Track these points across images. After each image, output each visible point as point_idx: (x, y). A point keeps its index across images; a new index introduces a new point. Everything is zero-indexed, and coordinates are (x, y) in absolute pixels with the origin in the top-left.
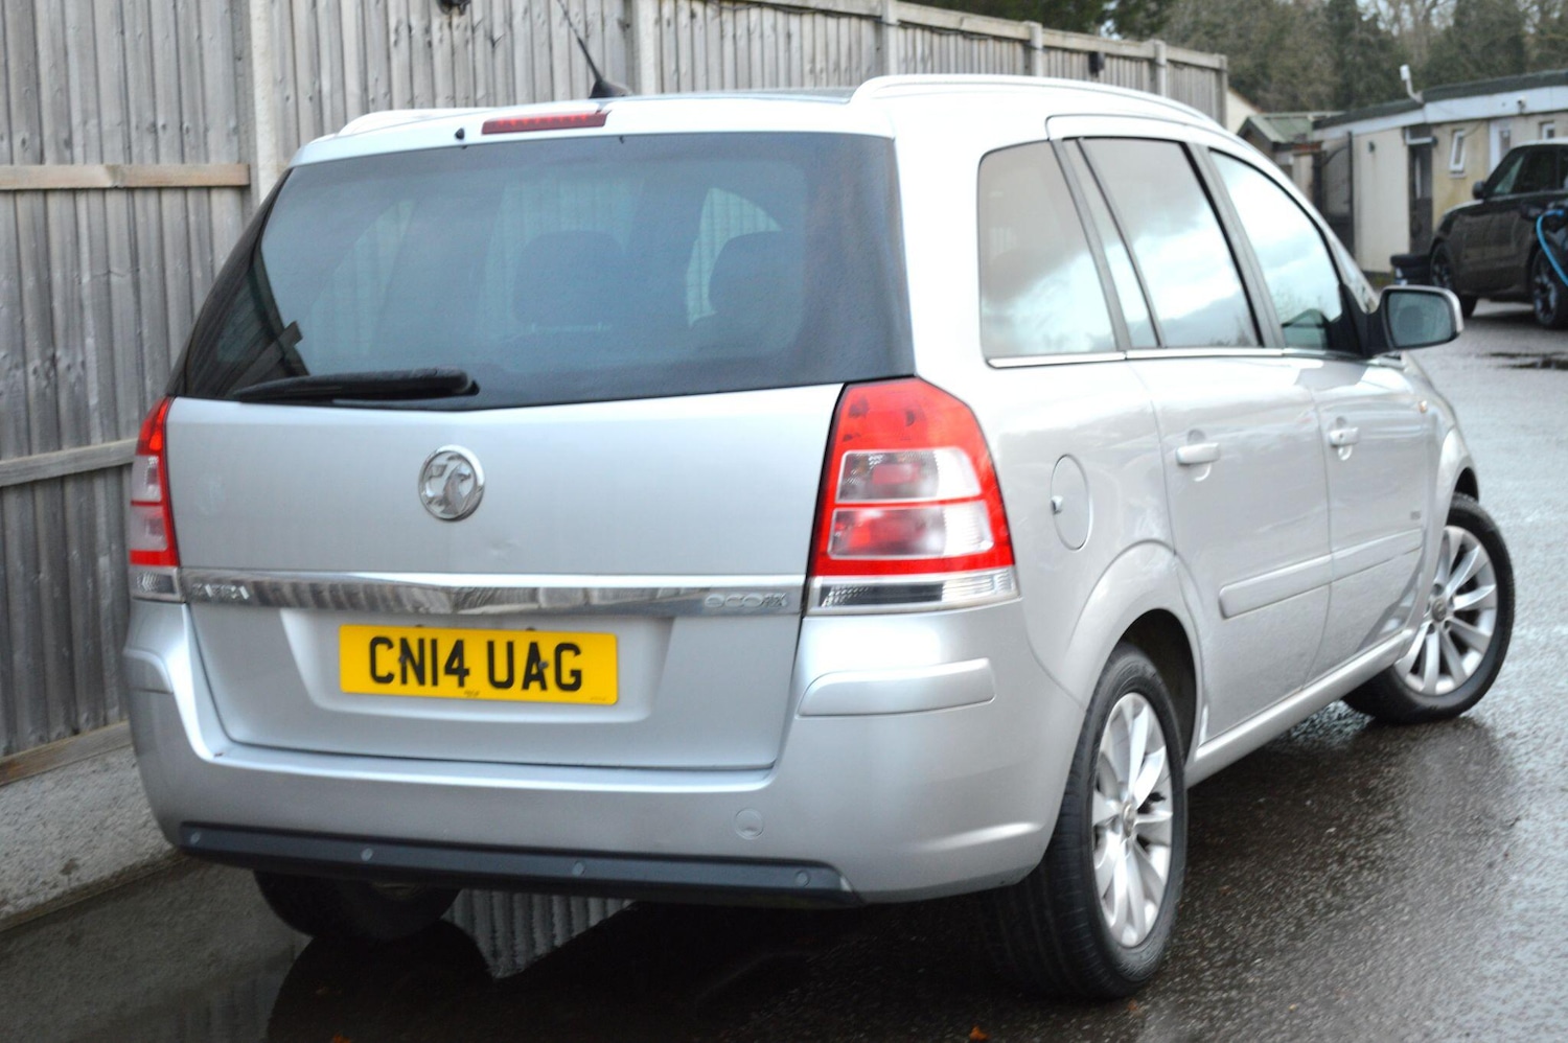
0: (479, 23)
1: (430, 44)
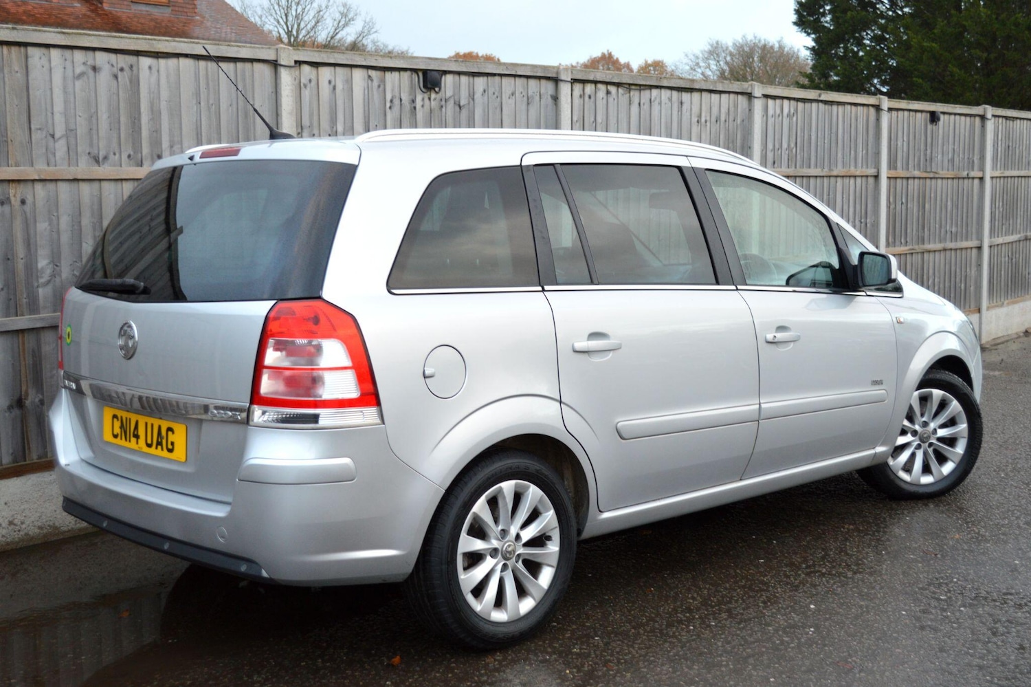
0: (450, 97)
1: (415, 108)
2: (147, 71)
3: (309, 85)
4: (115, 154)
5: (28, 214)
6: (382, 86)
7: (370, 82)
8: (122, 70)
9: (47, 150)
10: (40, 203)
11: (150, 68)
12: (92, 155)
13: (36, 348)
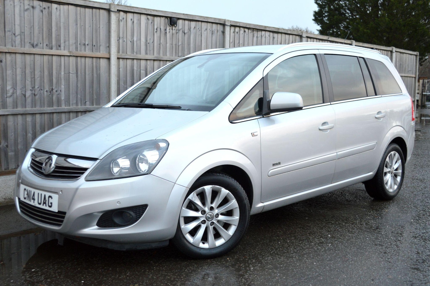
0: (181, 29)
1: (166, 33)
2: (55, 10)
3: (123, 21)
4: (41, 44)
5: (3, 67)
6: (153, 23)
7: (148, 21)
8: (45, 8)
9: (12, 40)
10: (8, 62)
11: (56, 8)
12: (31, 43)
13: (5, 123)
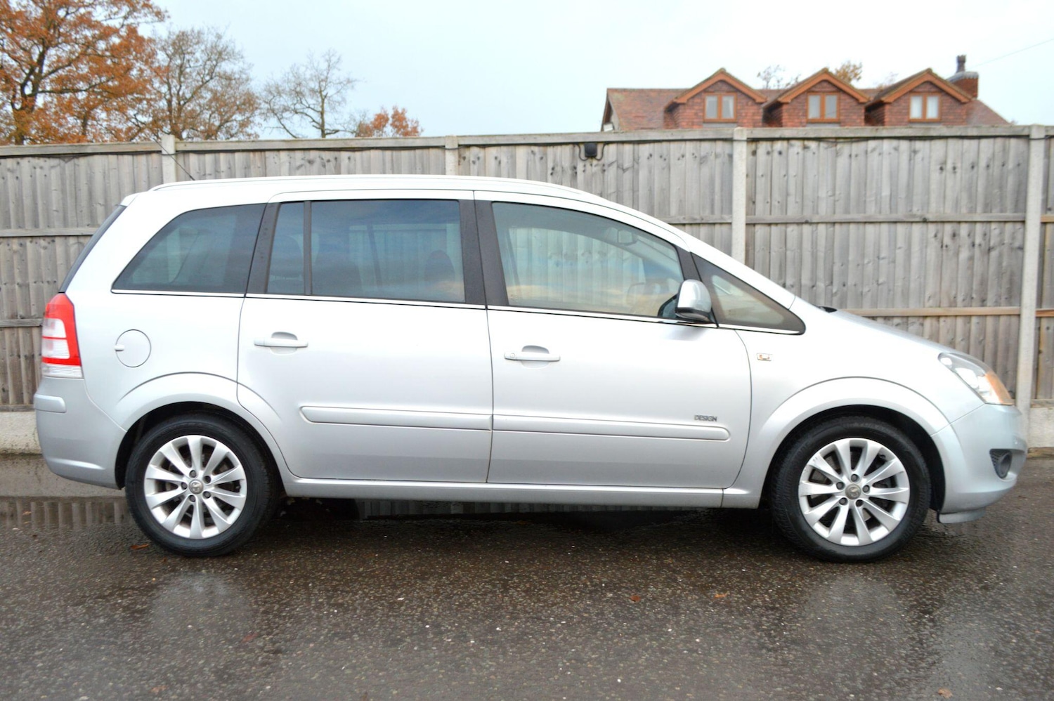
0: (612, 163)
1: (576, 174)
2: (347, 161)
3: (477, 162)
6: (544, 158)
7: (532, 156)
8: (329, 161)
11: (349, 158)
